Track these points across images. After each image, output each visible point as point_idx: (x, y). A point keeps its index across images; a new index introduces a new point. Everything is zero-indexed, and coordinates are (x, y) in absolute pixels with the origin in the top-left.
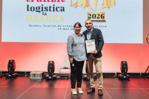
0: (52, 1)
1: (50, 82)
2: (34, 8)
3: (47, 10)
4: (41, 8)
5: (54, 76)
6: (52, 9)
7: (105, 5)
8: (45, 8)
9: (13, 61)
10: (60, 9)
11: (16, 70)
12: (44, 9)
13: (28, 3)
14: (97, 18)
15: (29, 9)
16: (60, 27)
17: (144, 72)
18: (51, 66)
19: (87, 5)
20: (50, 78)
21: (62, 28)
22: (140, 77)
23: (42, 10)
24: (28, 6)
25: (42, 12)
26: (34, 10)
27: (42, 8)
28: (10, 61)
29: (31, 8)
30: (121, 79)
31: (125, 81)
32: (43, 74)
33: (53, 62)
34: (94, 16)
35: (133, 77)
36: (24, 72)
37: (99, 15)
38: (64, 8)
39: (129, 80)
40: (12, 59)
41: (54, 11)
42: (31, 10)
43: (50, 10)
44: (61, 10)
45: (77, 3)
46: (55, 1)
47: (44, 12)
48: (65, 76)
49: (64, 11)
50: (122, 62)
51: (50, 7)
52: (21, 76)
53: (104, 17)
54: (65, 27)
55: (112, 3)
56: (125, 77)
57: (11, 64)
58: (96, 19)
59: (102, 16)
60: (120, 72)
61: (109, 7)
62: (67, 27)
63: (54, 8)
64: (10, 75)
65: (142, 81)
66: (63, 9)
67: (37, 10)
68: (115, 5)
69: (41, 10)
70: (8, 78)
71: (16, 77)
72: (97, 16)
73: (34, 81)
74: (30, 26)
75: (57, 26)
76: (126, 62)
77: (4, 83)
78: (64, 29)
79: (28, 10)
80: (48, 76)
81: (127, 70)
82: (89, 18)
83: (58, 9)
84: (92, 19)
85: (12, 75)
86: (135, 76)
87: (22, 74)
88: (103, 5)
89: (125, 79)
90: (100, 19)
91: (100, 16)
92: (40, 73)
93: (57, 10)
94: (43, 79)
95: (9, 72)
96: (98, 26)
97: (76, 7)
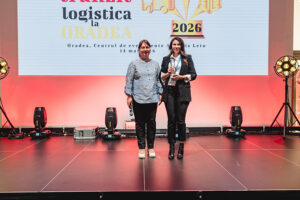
1: (110, 143)
2: (75, 13)
3: (100, 17)
4: (88, 14)
5: (117, 133)
6: (108, 15)
7: (203, 8)
8: (96, 13)
9: (43, 109)
10: (123, 14)
11: (47, 126)
12: (94, 16)
13: (65, 4)
14: (189, 31)
15: (67, 15)
16: (123, 48)
17: (268, 123)
18: (111, 117)
20: (110, 136)
21: (127, 49)
22: (263, 134)
23: (91, 17)
24: (64, 9)
25: (89, 21)
26: (75, 17)
27: (91, 12)
28: (37, 108)
29: (70, 13)
30: (230, 136)
32: (96, 130)
33: (114, 109)
34: (183, 27)
35: (252, 134)
36: (61, 129)
37: (192, 26)
38: (129, 13)
39: (245, 139)
40: (40, 105)
41: (112, 18)
42: (70, 17)
43: (105, 18)
44: (125, 17)
45: (152, 4)
46: (114, 1)
47: (95, 21)
48: (134, 135)
49: (129, 18)
50: (233, 108)
51: (105, 11)
52: (57, 136)
53: (200, 30)
54: (131, 48)
56: (237, 133)
57: (40, 116)
58: (187, 33)
59: (198, 28)
60: (230, 125)
61: (209, 12)
63: (111, 12)
64: (38, 134)
65: (265, 139)
66: (128, 16)
67: (82, 16)
68: (220, 7)
69: (88, 16)
70: (34, 138)
71: (48, 137)
72: (189, 27)
73: (82, 142)
74: (69, 45)
75: (118, 46)
76: (239, 107)
77: (28, 147)
78: (130, 51)
79: (65, 17)
80: (106, 133)
81: (241, 122)
82: (174, 31)
83: (120, 15)
85: (41, 133)
86: (255, 131)
87: (58, 132)
88: (199, 7)
89: (237, 136)
90: (194, 33)
91: (194, 28)
92: (91, 129)
93: (117, 17)
94: (96, 139)
95: (36, 129)
96: (191, 46)
97: (151, 12)
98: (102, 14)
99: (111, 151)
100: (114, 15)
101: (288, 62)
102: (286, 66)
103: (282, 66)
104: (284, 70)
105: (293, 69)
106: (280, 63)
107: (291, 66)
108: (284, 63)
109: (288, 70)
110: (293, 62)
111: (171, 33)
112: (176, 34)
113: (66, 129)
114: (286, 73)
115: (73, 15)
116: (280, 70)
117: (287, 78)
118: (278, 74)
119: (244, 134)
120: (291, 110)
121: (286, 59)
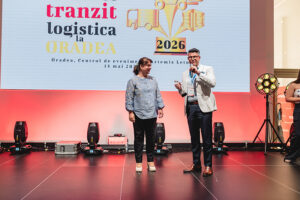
0: (94, 16)
1: (92, 159)
2: (60, 28)
3: (85, 32)
4: (73, 29)
5: (99, 149)
6: (93, 30)
7: (186, 26)
8: (81, 28)
9: (24, 123)
10: (108, 30)
11: (27, 141)
12: (79, 31)
13: (49, 19)
14: (174, 48)
15: (52, 29)
16: (107, 64)
17: (251, 140)
18: (93, 132)
19: (156, 24)
20: (92, 151)
21: (111, 64)
22: (245, 150)
23: (76, 33)
24: (50, 24)
25: (74, 36)
26: (60, 32)
27: (76, 28)
28: (18, 123)
29: (56, 28)
31: (219, 156)
32: (78, 145)
33: (97, 124)
34: (167, 44)
35: (234, 150)
36: (42, 144)
37: (176, 43)
38: (114, 29)
39: (227, 155)
40: (21, 120)
41: (96, 33)
42: (55, 32)
43: (90, 33)
44: (110, 33)
45: (137, 21)
46: (99, 17)
47: (80, 36)
48: (117, 150)
49: (114, 34)
51: (90, 27)
52: (38, 151)
53: (184, 47)
54: (116, 63)
55: (199, 22)
56: (219, 149)
57: (21, 130)
58: (171, 50)
59: (182, 45)
61: (193, 30)
62: (119, 64)
63: (97, 28)
64: (17, 149)
65: (247, 155)
66: (113, 32)
67: (67, 31)
68: (203, 25)
69: (73, 31)
70: (13, 153)
71: (28, 152)
72: (172, 44)
73: (63, 157)
74: (53, 60)
75: (102, 61)
76: (221, 123)
77: (8, 161)
78: (115, 67)
79: (49, 32)
80: (87, 148)
81: (223, 138)
82: (158, 47)
83: (105, 31)
84: (164, 50)
85: (21, 148)
86: (237, 147)
87: (39, 147)
88: (182, 24)
89: (220, 152)
90: (178, 50)
91: (178, 45)
92: (73, 144)
93: (102, 33)
94: (78, 154)
95: (16, 144)
96: (175, 62)
97: (135, 28)
98: (87, 30)
99: (93, 166)
100: (99, 31)
101: (269, 80)
102: (267, 84)
103: (263, 84)
104: (265, 87)
105: (273, 87)
106: (260, 81)
107: (271, 83)
108: (265, 80)
109: (269, 87)
110: (273, 80)
111: (155, 49)
112: (160, 50)
113: (48, 144)
114: (267, 90)
115: (58, 30)
116: (261, 87)
117: (268, 95)
118: (259, 91)
119: (226, 150)
120: (272, 127)
121: (267, 77)
